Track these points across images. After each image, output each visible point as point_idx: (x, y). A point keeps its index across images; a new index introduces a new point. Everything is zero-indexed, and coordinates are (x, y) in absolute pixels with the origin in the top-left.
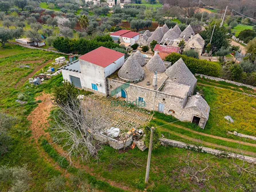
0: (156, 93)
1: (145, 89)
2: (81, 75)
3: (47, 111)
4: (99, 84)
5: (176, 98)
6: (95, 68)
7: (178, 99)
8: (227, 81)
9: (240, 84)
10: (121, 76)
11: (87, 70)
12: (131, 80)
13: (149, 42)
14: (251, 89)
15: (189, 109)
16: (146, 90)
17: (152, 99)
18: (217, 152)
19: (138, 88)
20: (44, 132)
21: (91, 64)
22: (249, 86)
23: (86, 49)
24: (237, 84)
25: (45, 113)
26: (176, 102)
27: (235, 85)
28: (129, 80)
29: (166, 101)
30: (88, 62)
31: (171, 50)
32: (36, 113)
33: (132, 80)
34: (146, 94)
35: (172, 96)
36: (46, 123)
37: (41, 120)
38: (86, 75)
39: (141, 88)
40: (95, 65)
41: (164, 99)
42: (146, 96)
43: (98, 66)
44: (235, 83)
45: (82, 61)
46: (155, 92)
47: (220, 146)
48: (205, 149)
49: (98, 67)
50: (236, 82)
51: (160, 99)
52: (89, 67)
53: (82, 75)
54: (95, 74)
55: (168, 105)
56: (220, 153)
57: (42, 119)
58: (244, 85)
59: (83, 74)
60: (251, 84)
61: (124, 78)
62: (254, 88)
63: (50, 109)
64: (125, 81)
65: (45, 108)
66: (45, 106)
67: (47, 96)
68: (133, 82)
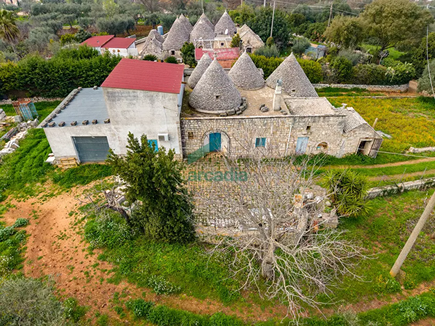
0: (295, 120)
1: (271, 118)
2: (110, 128)
3: (68, 235)
4: (166, 135)
5: (331, 119)
6: (152, 101)
7: (336, 119)
8: (333, 86)
9: (350, 86)
10: (205, 108)
11: (128, 111)
12: (229, 111)
13: (168, 50)
14: (364, 90)
15: (354, 132)
16: (273, 119)
17: (285, 134)
18: (419, 183)
19: (256, 120)
20: (112, 286)
21: (140, 93)
22: (361, 86)
23: (49, 80)
24: (346, 88)
25: (65, 244)
26: (332, 125)
27: (345, 89)
28: (224, 111)
29: (312, 130)
30: (131, 91)
31: (226, 55)
32: (40, 254)
33: (233, 110)
34: (272, 128)
35: (324, 117)
36: (93, 263)
37: (72, 263)
38: (127, 124)
39: (262, 118)
40: (152, 93)
41: (308, 128)
42: (271, 132)
43: (160, 93)
44: (343, 86)
45: (112, 93)
46: (291, 119)
47: (413, 174)
48: (407, 185)
49: (161, 97)
50: (345, 85)
51: (302, 128)
52: (135, 101)
53: (113, 127)
54: (153, 115)
55: (317, 136)
56: (423, 183)
57: (74, 261)
58: (355, 86)
59: (117, 123)
60: (364, 83)
61: (213, 110)
62: (368, 88)
63: (72, 227)
64: (218, 115)
65: (55, 231)
66: (51, 229)
67: (32, 204)
68: (235, 113)
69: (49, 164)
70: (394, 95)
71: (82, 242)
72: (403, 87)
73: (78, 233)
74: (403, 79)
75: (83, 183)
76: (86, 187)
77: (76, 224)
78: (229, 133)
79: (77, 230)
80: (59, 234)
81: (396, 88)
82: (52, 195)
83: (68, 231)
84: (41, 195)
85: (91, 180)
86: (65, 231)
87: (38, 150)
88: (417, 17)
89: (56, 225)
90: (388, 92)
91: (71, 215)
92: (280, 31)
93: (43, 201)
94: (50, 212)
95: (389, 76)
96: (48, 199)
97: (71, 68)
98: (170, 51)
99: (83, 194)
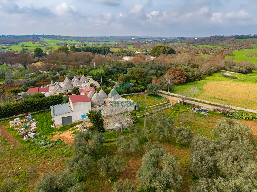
2: (73, 113)
6: (85, 104)
8: (125, 95)
9: (130, 94)
10: (96, 105)
11: (78, 108)
12: (102, 104)
14: (134, 95)
17: (117, 108)
19: (110, 105)
22: (133, 94)
38: (77, 112)
42: (114, 108)
52: (80, 105)
54: (85, 108)
55: (125, 107)
59: (75, 111)
60: (133, 93)
61: (98, 104)
62: (135, 94)
64: (100, 105)
66: (68, 138)
68: (104, 105)
69: (53, 128)
70: (142, 95)
72: (144, 92)
74: (143, 90)
75: (68, 129)
76: (69, 130)
77: (74, 136)
78: (104, 110)
81: (142, 93)
82: (61, 134)
84: (57, 134)
85: (70, 128)
87: (45, 126)
88: (143, 73)
90: (140, 94)
91: (70, 135)
92: (104, 80)
94: (64, 136)
95: (139, 90)
97: (41, 101)
98: (66, 91)
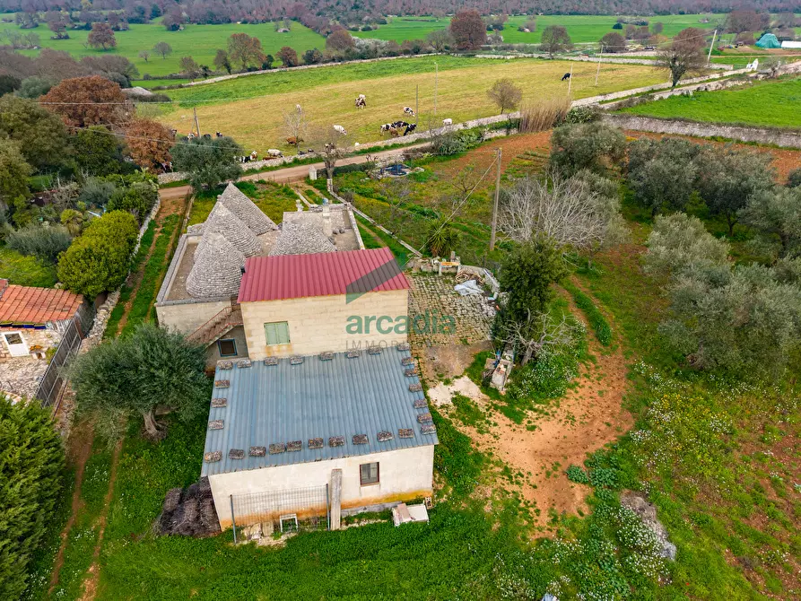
3: (566, 414)
25: (578, 412)
32: (603, 427)
36: (586, 379)
37: (596, 395)
57: (593, 395)
63: (553, 416)
65: (568, 431)
66: (565, 437)
67: (535, 487)
71: (567, 398)
73: (558, 406)
77: (547, 414)
79: (554, 409)
80: (568, 425)
83: (560, 418)
86: (560, 420)
89: (557, 435)
93: (522, 476)
94: (538, 454)
96: (517, 472)
99: (488, 432)
